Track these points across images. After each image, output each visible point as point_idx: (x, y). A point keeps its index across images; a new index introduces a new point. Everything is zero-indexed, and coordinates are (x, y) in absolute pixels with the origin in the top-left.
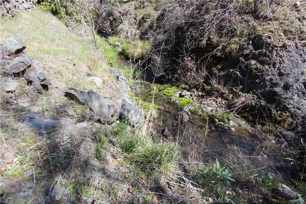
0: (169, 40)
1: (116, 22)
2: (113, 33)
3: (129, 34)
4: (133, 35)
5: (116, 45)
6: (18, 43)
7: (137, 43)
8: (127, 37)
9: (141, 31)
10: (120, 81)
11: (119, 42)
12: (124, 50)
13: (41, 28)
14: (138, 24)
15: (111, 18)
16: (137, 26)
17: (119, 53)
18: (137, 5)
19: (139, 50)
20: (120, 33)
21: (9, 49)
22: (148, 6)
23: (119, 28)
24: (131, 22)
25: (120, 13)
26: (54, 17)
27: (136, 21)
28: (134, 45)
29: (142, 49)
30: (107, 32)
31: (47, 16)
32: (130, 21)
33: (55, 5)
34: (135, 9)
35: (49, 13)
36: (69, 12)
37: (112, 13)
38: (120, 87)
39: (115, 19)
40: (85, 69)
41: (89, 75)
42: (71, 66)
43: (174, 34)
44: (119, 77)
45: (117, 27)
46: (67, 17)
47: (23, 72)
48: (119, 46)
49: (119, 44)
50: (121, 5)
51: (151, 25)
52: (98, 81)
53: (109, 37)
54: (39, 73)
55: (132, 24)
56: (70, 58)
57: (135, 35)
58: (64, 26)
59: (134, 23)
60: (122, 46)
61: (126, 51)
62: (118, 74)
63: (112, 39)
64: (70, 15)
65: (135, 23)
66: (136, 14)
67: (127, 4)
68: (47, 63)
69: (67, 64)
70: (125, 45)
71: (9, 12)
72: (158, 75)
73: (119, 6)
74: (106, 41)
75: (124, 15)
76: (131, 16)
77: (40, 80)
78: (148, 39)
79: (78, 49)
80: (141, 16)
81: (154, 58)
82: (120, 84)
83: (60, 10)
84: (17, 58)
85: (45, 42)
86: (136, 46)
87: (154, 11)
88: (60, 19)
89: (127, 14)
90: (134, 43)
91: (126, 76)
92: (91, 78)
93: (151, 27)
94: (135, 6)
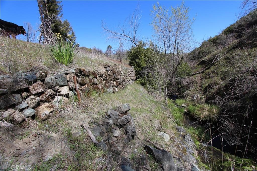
0: (245, 107)
1: (183, 89)
2: (180, 97)
3: (195, 98)
4: (199, 99)
5: (182, 106)
6: (128, 107)
7: (203, 106)
8: (193, 100)
9: (207, 96)
10: (186, 141)
11: (185, 104)
12: (190, 111)
13: (135, 94)
14: (204, 91)
15: (179, 86)
16: (203, 91)
17: (185, 114)
18: (203, 76)
19: (206, 113)
20: (186, 96)
21: (122, 110)
22: (214, 76)
23: (185, 93)
24: (197, 89)
25: (187, 82)
26: (142, 87)
27: (202, 88)
28: (201, 108)
29: (209, 112)
30: (174, 95)
31: (139, 86)
32: (195, 88)
33: (144, 80)
34: (201, 79)
35: (140, 85)
36: (151, 83)
37: (181, 83)
38: (187, 148)
39: (182, 87)
40: (157, 125)
41: (160, 130)
42: (148, 121)
43: (251, 102)
44: (186, 137)
45: (184, 92)
46: (150, 86)
47: (124, 125)
48: (185, 108)
49: (185, 106)
50: (188, 77)
51: (218, 91)
52: (167, 137)
53: (176, 99)
54: (132, 127)
55: (198, 90)
56: (149, 115)
57: (201, 99)
58: (146, 91)
59: (199, 89)
60: (188, 107)
61: (192, 112)
62: (184, 134)
63: (179, 101)
64: (151, 85)
65: (201, 90)
66: (202, 83)
67: (193, 76)
68: (136, 119)
69: (146, 120)
70: (191, 107)
71: (123, 86)
72: (232, 144)
73: (187, 78)
74: (174, 102)
75: (190, 84)
76: (197, 84)
77: (132, 131)
78: (215, 103)
79: (154, 108)
80: (207, 84)
81: (226, 123)
82: (186, 144)
83: (146, 82)
84: (125, 116)
85: (136, 103)
86: (202, 109)
87: (221, 80)
88: (145, 87)
89: (193, 83)
90: (200, 106)
91: (191, 136)
92: (162, 133)
93: (218, 93)
94: (201, 77)
